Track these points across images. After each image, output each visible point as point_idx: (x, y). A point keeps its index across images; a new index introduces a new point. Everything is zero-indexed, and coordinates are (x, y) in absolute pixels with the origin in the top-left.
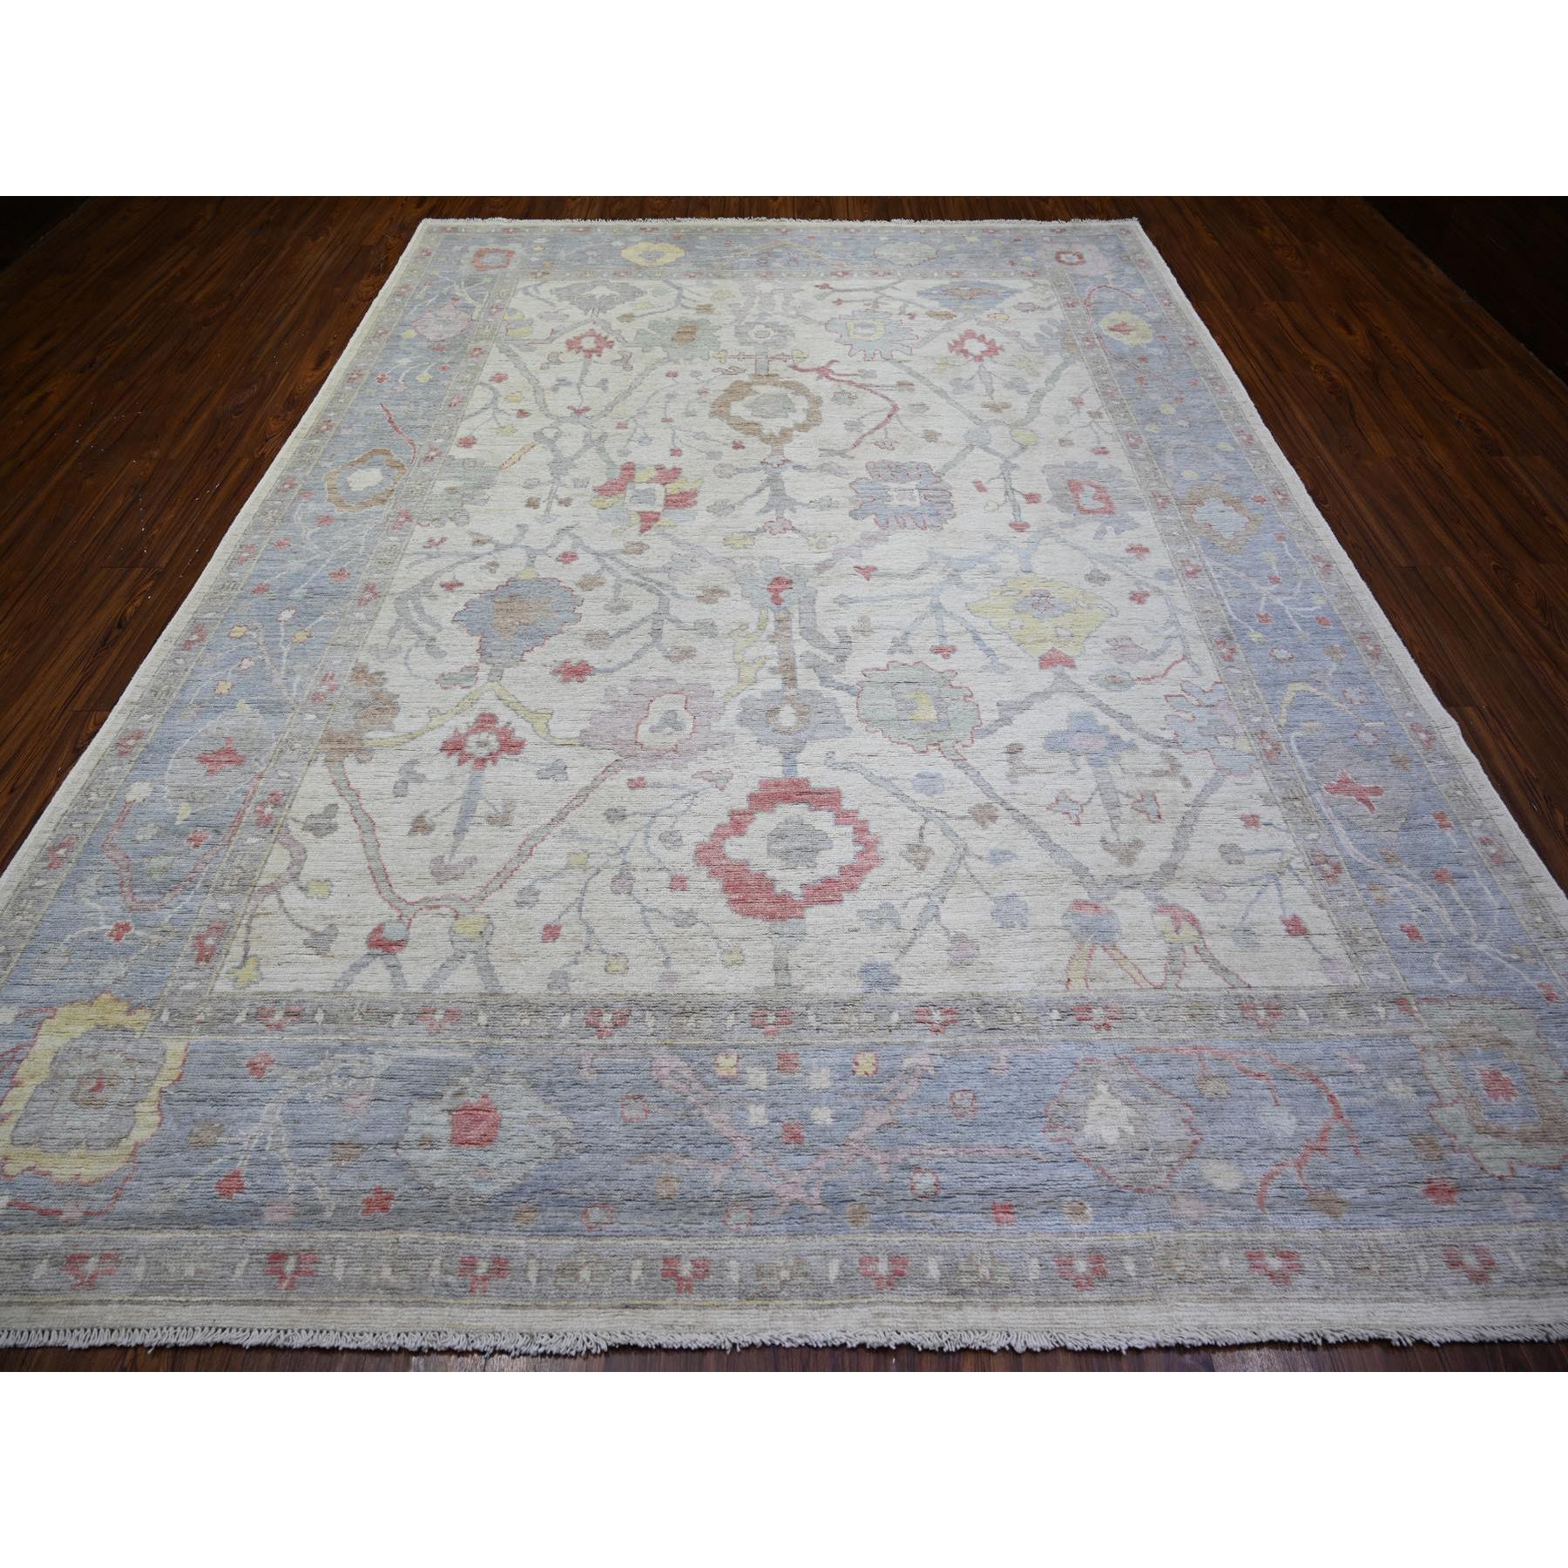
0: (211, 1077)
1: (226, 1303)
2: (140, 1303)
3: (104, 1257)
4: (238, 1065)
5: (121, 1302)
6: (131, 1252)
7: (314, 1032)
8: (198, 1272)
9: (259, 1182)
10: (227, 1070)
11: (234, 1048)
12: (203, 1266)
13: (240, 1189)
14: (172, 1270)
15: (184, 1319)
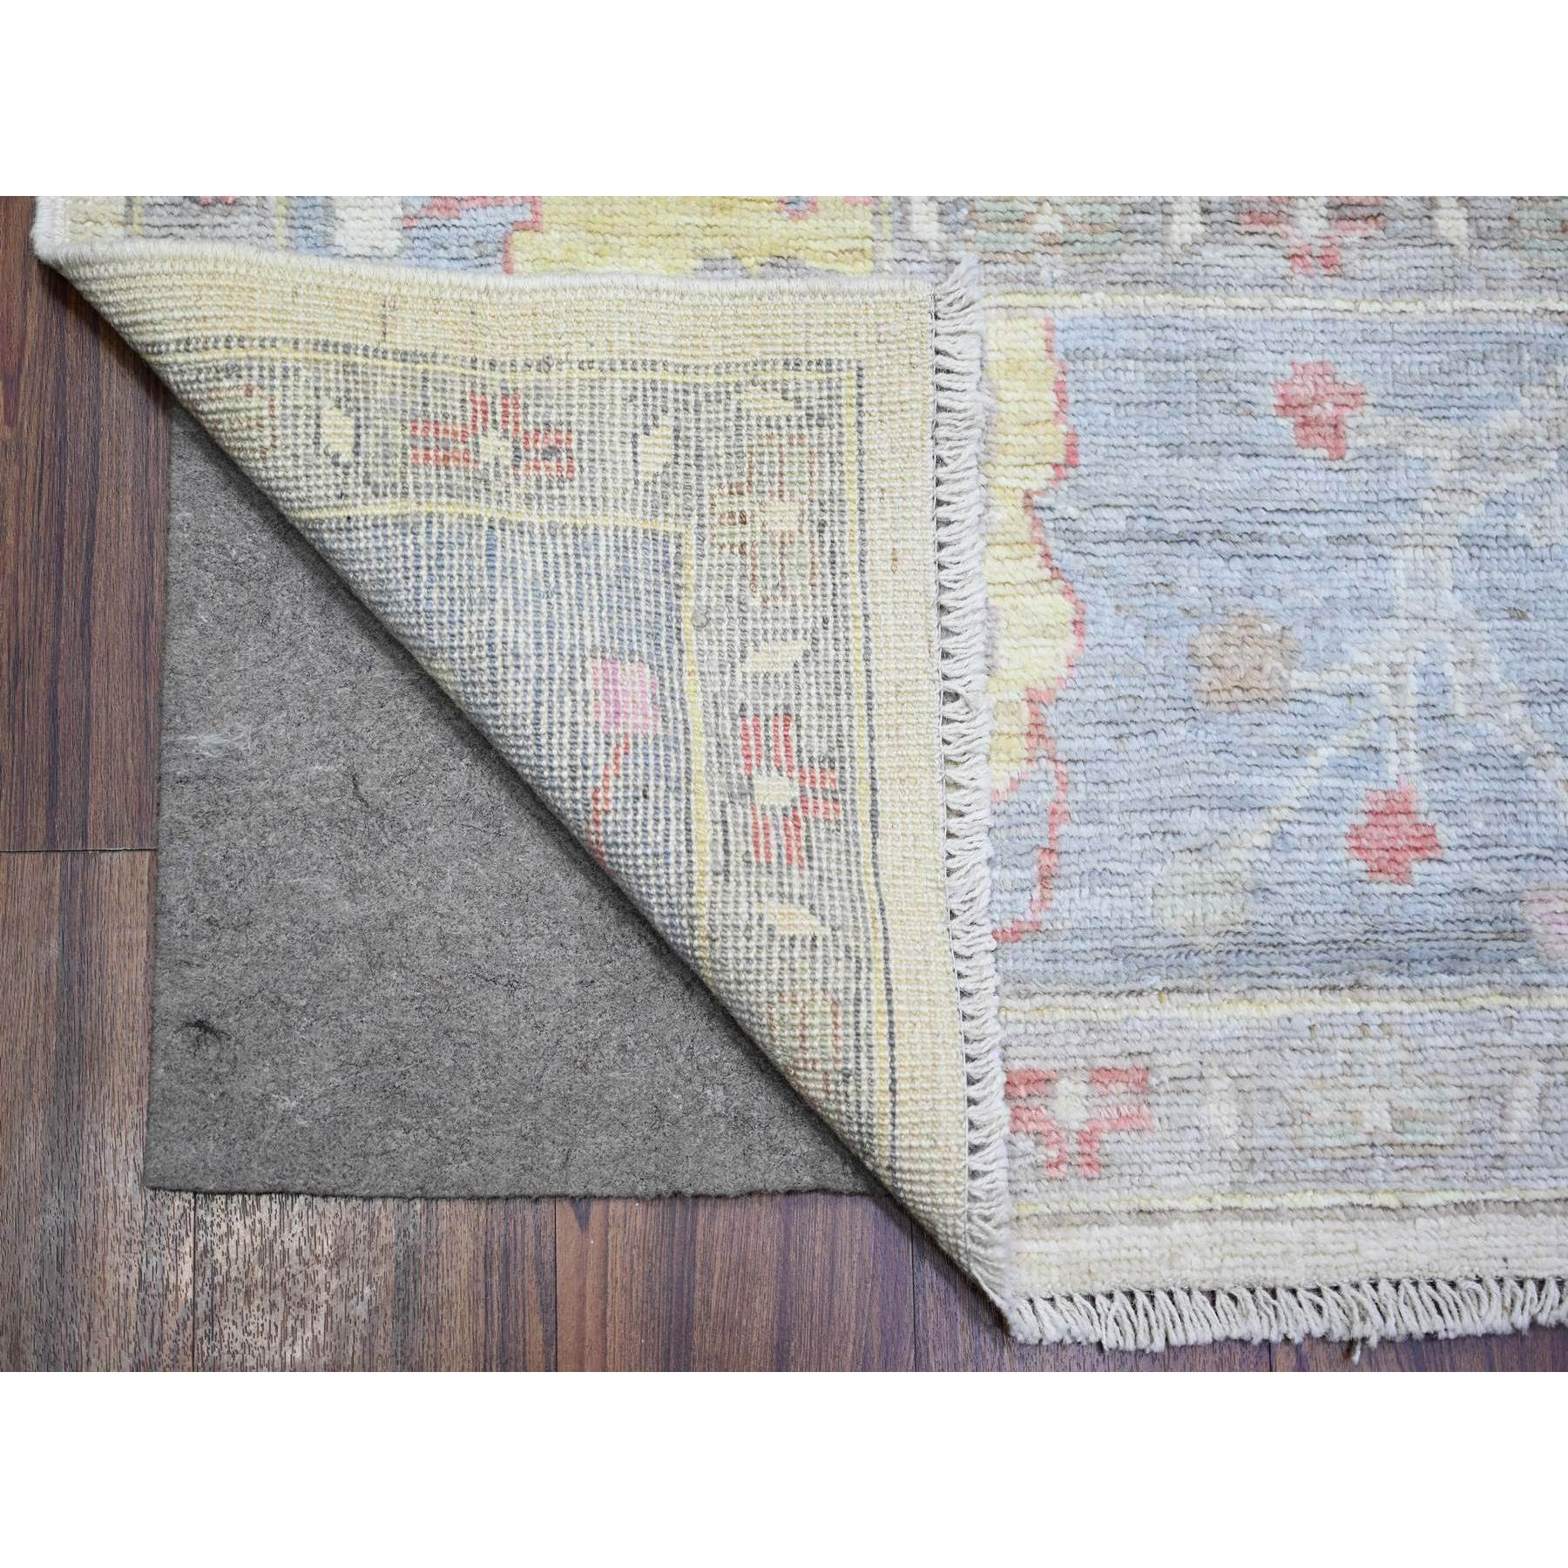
0: (1175, 450)
1: (1518, 1206)
2: (1266, 1214)
3: (1099, 1076)
4: (1246, 407)
5: (1204, 1214)
6: (1173, 1062)
7: (1453, 283)
8: (1402, 1117)
9: (1479, 826)
10: (1221, 425)
11: (1209, 342)
12: (1410, 1098)
13: (1425, 845)
14: (1323, 1112)
15: (1422, 1260)
